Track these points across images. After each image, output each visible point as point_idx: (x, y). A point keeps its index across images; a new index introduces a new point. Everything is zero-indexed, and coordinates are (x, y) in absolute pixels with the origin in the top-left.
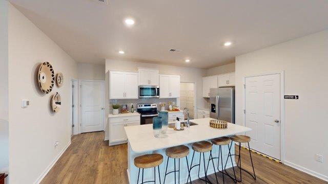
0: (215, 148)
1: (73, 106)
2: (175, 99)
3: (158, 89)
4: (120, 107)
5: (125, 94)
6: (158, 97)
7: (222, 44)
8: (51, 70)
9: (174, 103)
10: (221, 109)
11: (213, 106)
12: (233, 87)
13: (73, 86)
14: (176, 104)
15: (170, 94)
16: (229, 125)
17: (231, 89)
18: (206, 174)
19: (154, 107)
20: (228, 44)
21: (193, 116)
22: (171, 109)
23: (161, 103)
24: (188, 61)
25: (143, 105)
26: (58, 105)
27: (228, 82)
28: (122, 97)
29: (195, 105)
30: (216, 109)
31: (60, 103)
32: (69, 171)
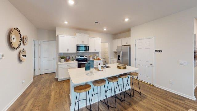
0: (120, 79)
1: (35, 58)
2: (98, 53)
3: (88, 46)
4: (65, 57)
5: (68, 50)
6: (88, 51)
7: (124, 20)
8: (19, 33)
9: (97, 55)
10: (123, 58)
11: (119, 56)
12: (130, 46)
13: (35, 45)
14: (98, 55)
15: (95, 50)
16: (128, 67)
17: (129, 47)
18: (115, 93)
19: (86, 57)
20: (127, 20)
21: (108, 63)
22: (96, 58)
23: (89, 55)
24: (105, 29)
25: (79, 56)
26: (24, 57)
27: (127, 43)
28: (66, 52)
29: (109, 56)
30: (121, 58)
31: (25, 56)
32: (32, 97)
